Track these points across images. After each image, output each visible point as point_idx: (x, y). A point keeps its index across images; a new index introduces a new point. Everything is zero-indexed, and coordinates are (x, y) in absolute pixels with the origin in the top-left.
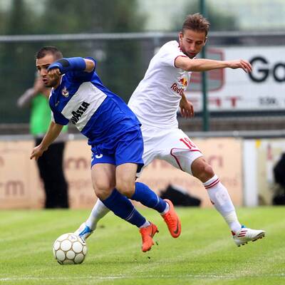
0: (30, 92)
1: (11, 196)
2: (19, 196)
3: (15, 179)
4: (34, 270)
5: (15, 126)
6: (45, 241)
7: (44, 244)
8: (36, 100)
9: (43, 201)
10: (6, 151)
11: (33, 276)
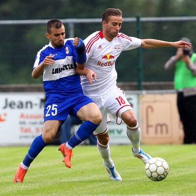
0: (173, 58)
1: (159, 135)
2: (164, 134)
3: (161, 122)
4: (174, 188)
5: (162, 83)
6: (184, 167)
7: (182, 169)
8: (178, 64)
9: (182, 139)
10: (155, 101)
11: (174, 193)
